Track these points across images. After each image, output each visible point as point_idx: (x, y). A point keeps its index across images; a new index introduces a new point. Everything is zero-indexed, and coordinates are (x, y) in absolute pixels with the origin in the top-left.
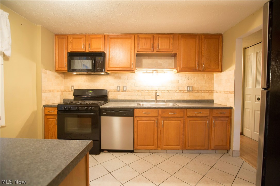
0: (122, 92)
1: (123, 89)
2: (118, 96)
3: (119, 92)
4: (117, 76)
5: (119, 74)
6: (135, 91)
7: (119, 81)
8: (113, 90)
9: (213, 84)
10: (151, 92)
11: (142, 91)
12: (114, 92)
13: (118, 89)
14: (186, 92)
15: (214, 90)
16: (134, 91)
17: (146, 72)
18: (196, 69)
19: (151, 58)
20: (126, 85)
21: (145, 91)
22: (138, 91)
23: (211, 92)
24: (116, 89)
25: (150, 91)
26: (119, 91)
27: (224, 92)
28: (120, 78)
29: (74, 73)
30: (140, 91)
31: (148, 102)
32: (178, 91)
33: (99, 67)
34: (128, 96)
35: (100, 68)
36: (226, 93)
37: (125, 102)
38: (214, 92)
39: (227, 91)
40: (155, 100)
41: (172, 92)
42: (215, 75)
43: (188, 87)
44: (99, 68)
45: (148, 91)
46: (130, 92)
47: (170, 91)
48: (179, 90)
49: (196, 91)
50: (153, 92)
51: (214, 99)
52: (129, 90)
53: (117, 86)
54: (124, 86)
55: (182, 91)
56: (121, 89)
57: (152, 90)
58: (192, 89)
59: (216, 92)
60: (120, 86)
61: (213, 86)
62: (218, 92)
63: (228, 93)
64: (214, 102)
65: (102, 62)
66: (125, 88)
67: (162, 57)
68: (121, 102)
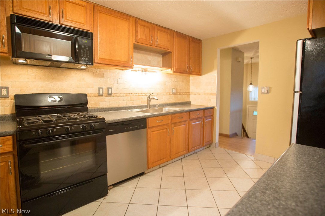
0: (105, 97)
1: (107, 93)
2: (100, 103)
3: (101, 97)
4: (98, 72)
5: (102, 70)
6: (123, 95)
7: (101, 80)
8: (93, 94)
9: (190, 86)
10: (141, 96)
11: (131, 95)
12: (95, 97)
13: (100, 93)
14: (172, 95)
15: (190, 92)
16: (121, 95)
17: (139, 70)
18: (186, 71)
19: (140, 53)
20: (111, 87)
21: (135, 95)
22: (127, 95)
23: (188, 94)
24: (98, 92)
25: (139, 95)
26: (102, 95)
27: (204, 94)
28: (102, 76)
29: (22, 61)
30: (128, 95)
31: (138, 109)
32: (165, 94)
33: (85, 56)
34: (115, 102)
35: (87, 57)
36: (207, 95)
37: (111, 111)
38: (190, 93)
39: (208, 93)
40: (147, 105)
41: (160, 95)
42: (192, 77)
43: (173, 89)
44: (85, 58)
45: (137, 95)
46: (116, 96)
47: (158, 94)
48: (166, 92)
49: (179, 94)
50: (142, 96)
51: (190, 101)
52: (115, 94)
53: (99, 88)
54: (108, 88)
55: (169, 94)
56: (104, 92)
57: (142, 94)
58: (177, 91)
59: (193, 94)
60: (103, 87)
61: (189, 89)
62: (197, 94)
63: (209, 95)
64: (191, 104)
65: (89, 47)
66: (110, 90)
67: (151, 53)
68: (106, 111)
